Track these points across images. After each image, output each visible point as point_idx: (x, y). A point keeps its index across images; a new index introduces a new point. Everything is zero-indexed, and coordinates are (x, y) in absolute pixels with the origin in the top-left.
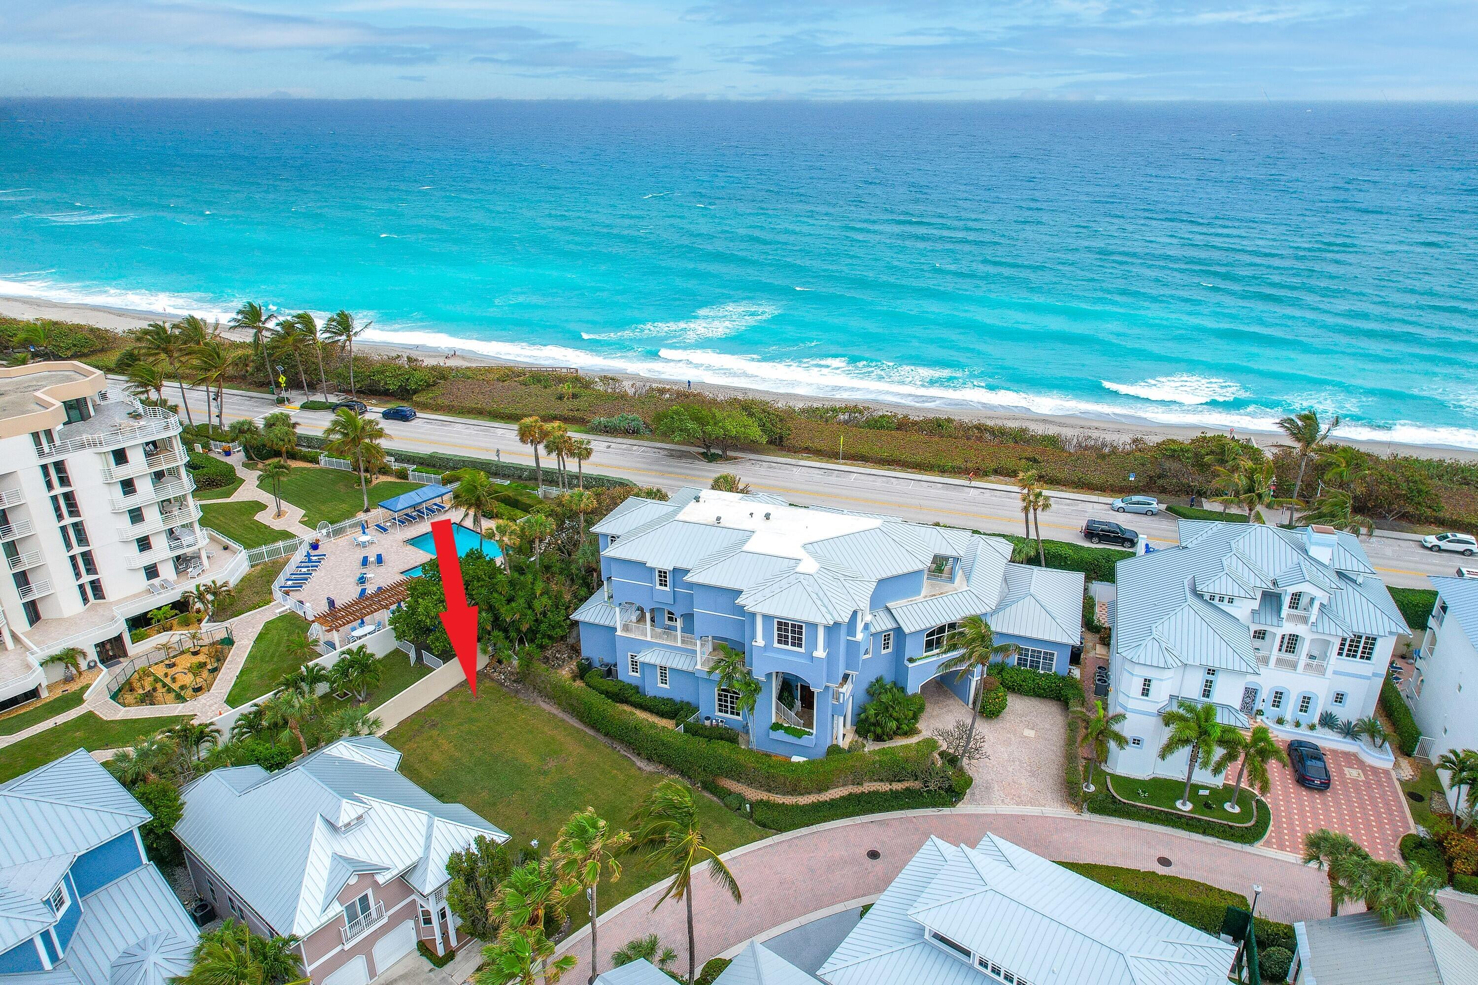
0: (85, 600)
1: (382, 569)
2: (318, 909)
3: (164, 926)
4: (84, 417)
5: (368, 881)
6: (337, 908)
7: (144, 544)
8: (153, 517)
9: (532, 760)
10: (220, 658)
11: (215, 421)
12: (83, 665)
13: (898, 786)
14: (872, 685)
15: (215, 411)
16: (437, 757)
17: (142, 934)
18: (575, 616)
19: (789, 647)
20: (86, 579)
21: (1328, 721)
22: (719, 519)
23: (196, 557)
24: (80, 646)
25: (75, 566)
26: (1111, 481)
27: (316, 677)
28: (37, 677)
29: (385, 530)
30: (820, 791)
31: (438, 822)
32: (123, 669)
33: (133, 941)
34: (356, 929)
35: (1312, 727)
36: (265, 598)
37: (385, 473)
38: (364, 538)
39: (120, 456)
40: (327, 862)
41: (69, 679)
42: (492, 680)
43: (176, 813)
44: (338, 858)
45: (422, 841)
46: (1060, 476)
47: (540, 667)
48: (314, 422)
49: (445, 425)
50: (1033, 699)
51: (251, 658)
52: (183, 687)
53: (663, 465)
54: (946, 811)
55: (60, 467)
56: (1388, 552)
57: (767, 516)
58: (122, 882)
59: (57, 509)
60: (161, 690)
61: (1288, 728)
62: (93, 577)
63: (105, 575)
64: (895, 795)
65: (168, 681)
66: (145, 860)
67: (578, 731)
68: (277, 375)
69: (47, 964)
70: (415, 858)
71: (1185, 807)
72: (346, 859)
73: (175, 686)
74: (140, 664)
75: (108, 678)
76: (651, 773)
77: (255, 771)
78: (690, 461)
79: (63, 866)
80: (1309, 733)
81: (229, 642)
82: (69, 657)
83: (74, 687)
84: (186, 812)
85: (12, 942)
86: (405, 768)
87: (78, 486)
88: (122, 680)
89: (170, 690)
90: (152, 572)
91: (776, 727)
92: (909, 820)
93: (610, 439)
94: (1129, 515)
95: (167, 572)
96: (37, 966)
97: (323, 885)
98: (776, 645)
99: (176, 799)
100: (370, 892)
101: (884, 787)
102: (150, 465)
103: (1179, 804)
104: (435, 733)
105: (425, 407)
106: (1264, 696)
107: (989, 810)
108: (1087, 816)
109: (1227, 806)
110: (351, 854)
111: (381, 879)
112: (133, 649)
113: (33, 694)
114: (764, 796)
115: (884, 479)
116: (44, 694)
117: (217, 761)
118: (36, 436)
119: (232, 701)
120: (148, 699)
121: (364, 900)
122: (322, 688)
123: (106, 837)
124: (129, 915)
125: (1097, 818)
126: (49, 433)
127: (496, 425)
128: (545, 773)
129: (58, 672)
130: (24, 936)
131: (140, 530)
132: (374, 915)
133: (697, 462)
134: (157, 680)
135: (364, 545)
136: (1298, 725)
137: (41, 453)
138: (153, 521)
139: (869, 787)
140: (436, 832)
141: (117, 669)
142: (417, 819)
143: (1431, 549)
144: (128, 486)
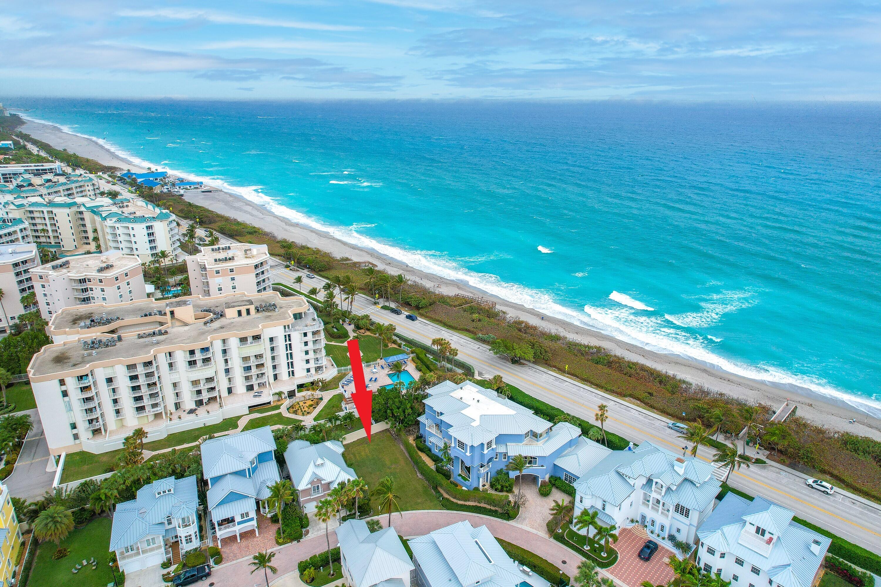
0: (289, 375)
1: (375, 384)
2: (305, 485)
3: (273, 476)
4: (301, 317)
5: (319, 482)
6: (310, 486)
7: (308, 361)
8: (311, 353)
9: (388, 463)
10: (318, 404)
11: (349, 310)
12: (283, 397)
13: (493, 508)
14: (498, 471)
15: (350, 307)
16: (363, 453)
17: (269, 477)
18: (419, 419)
19: (461, 449)
20: (291, 369)
21: (672, 538)
22: (461, 398)
23: (322, 367)
24: (283, 391)
25: (288, 365)
26: (677, 413)
27: (337, 419)
28: (270, 399)
29: (383, 368)
30: (465, 501)
31: (342, 472)
32: (294, 400)
33: (266, 478)
34: (315, 494)
35: (663, 538)
36: (337, 387)
37: (395, 344)
38: (374, 370)
39: (305, 335)
40: (311, 473)
41: (279, 401)
42: (390, 433)
43: (285, 448)
44: (314, 473)
45: (336, 476)
46: (655, 405)
47: (403, 433)
48: (382, 315)
49: (425, 325)
50: (565, 494)
51: (325, 406)
52: (305, 411)
53: (494, 361)
54: (505, 521)
55: (289, 336)
56: (785, 481)
57: (478, 401)
58: (268, 463)
59: (287, 348)
60: (300, 411)
61: (653, 536)
62: (292, 369)
63: (296, 369)
64: (490, 511)
65: (302, 408)
66: (274, 459)
67: (407, 458)
68: (375, 294)
69: (248, 477)
70: (333, 480)
71: (587, 548)
72: (315, 474)
73: (303, 410)
74: (298, 400)
75: (288, 402)
76: (420, 478)
77: (308, 443)
78: (505, 361)
79: (255, 454)
80: (661, 541)
81: (321, 399)
82: (280, 394)
83: (279, 403)
84: (288, 450)
85: (242, 469)
86: (343, 455)
87: (293, 342)
88: (291, 404)
89: (302, 411)
90: (308, 370)
91: (460, 475)
92: (490, 520)
93: (481, 344)
94: (673, 431)
95: (313, 371)
96: (246, 476)
97: (308, 479)
98: (457, 447)
99: (287, 445)
100: (320, 485)
101: (488, 507)
102: (313, 337)
103: (585, 547)
104: (366, 445)
105: (422, 315)
106: (648, 520)
107: (519, 526)
108: (552, 540)
109: (602, 554)
110: (317, 473)
111: (323, 482)
112: (297, 394)
113: (269, 403)
114: (448, 497)
115: (578, 388)
116: (272, 403)
117: (301, 438)
118: (285, 326)
119: (315, 419)
120: (295, 412)
121: (318, 487)
122: (338, 422)
123: (266, 451)
124: (267, 472)
125: (555, 541)
126: (288, 326)
127: (443, 329)
128: (389, 468)
129: (276, 398)
130: (244, 468)
131: (307, 357)
132: (320, 492)
133: (508, 363)
134: (300, 407)
135: (374, 373)
136: (658, 536)
137: (285, 331)
138: (311, 355)
139: (482, 505)
140: (340, 475)
141: (292, 400)
142: (338, 469)
143: (809, 485)
144: (306, 344)
